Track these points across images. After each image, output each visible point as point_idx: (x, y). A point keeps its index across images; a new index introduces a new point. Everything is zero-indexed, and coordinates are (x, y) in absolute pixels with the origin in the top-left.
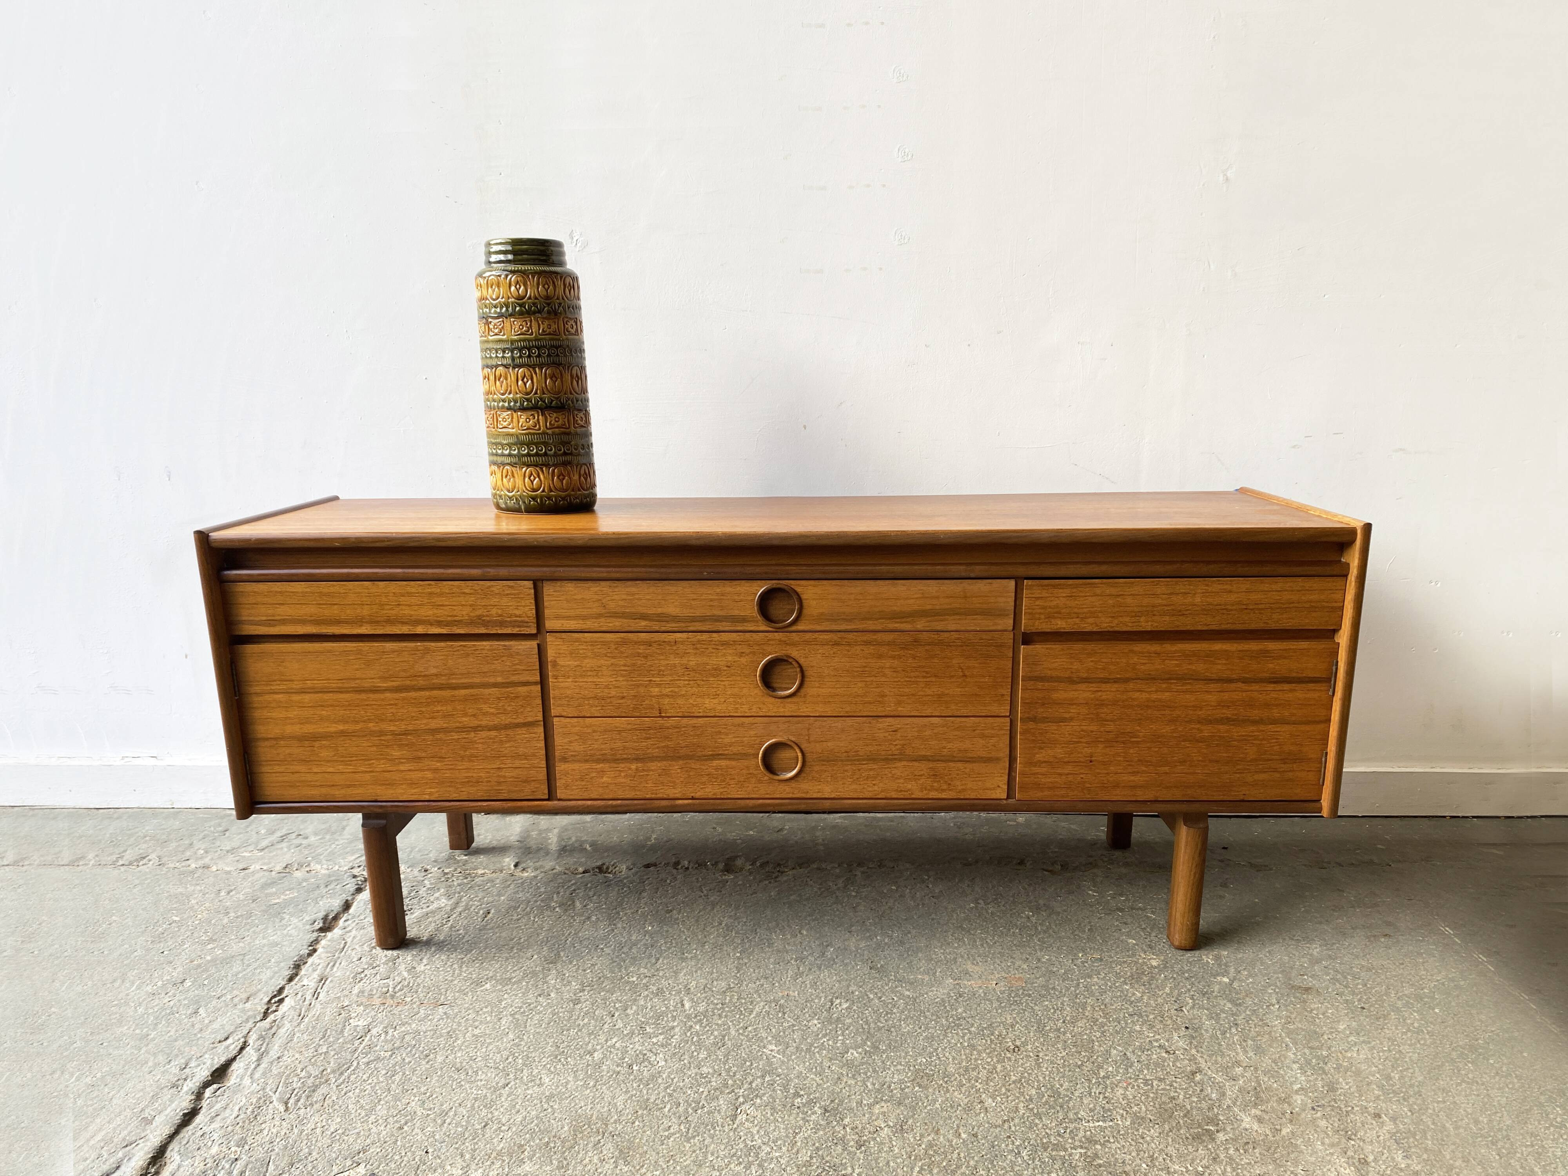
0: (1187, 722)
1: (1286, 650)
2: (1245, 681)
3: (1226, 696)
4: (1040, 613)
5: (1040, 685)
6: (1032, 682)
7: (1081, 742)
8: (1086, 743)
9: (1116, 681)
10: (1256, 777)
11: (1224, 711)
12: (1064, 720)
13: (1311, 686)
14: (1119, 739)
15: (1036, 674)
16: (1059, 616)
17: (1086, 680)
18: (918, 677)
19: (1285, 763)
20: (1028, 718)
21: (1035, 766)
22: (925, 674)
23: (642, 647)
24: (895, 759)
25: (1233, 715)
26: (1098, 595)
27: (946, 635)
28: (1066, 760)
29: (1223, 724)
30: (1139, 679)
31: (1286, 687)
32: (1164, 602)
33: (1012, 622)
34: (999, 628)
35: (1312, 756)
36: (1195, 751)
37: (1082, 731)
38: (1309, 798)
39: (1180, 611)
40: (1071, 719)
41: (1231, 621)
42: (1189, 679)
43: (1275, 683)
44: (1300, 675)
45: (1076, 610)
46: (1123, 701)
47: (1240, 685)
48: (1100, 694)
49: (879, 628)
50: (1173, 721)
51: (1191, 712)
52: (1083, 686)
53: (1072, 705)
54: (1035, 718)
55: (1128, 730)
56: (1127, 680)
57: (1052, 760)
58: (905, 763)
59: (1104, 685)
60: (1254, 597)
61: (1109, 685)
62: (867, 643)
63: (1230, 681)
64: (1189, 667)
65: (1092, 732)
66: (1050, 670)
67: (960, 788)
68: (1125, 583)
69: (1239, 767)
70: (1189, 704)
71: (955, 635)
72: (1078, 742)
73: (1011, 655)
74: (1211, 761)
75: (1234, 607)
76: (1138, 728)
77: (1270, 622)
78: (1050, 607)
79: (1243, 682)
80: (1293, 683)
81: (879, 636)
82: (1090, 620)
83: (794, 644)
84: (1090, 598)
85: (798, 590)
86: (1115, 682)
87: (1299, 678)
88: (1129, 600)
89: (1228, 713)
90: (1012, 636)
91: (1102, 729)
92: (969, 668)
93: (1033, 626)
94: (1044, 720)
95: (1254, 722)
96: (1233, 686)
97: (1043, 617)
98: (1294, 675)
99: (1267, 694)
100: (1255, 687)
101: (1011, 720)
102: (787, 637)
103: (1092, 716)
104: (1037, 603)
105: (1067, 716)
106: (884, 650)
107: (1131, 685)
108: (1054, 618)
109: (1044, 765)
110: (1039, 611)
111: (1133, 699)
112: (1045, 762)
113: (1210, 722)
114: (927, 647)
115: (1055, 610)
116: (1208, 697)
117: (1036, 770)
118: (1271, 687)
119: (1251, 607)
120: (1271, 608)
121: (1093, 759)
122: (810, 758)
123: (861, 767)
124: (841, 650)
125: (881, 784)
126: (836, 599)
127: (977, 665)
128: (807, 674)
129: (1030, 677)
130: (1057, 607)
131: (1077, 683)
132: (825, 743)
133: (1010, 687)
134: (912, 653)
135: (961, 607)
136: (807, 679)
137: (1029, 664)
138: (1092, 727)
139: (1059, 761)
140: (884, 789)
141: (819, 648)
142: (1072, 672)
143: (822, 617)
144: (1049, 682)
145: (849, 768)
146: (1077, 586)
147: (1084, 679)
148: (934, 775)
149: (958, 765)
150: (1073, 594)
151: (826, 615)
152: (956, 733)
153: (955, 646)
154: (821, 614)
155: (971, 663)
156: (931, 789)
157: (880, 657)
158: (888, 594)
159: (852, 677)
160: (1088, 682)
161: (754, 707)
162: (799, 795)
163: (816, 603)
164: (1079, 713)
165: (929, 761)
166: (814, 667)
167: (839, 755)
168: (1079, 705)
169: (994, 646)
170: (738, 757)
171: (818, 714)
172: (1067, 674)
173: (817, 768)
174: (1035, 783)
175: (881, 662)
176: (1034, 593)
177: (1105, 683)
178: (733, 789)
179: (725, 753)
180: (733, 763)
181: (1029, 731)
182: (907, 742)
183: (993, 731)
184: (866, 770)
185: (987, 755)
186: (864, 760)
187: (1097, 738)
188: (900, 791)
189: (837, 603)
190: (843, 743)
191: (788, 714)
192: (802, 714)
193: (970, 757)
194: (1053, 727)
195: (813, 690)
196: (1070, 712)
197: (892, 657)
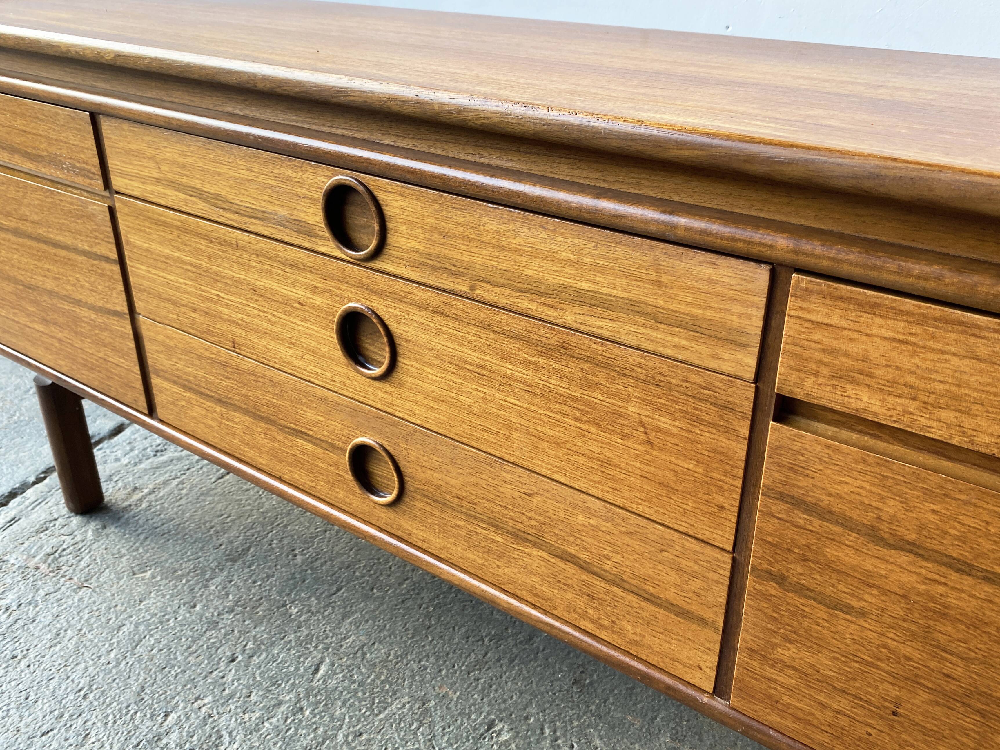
4: (821, 362)
5: (801, 518)
6: (786, 506)
7: (878, 668)
8: (889, 673)
9: (991, 579)
12: (847, 609)
14: (973, 701)
15: (795, 492)
16: (868, 380)
18: (566, 415)
20: (769, 572)
21: (772, 666)
22: (578, 414)
23: (204, 242)
24: (529, 541)
27: (617, 351)
28: (839, 685)
33: (752, 361)
34: (726, 367)
37: (885, 646)
40: (863, 614)
45: (911, 380)
48: (941, 589)
49: (503, 301)
52: (903, 558)
53: (870, 586)
54: (784, 578)
57: (810, 671)
58: (545, 555)
59: (954, 576)
62: (485, 327)
65: (909, 659)
66: (829, 494)
67: (632, 637)
71: (634, 357)
72: (872, 665)
73: (745, 431)
78: (846, 354)
81: (502, 317)
82: (948, 415)
83: (381, 294)
84: (955, 361)
85: (381, 196)
86: (986, 579)
90: (751, 395)
91: (933, 664)
92: (658, 430)
93: (800, 385)
94: (802, 591)
97: (825, 371)
101: (734, 560)
102: (369, 277)
103: (914, 628)
104: (817, 336)
105: (855, 603)
106: (512, 346)
108: (854, 382)
109: (789, 672)
110: (819, 356)
112: (794, 669)
114: (586, 366)
115: (857, 365)
117: (772, 673)
121: (900, 711)
122: (410, 485)
123: (479, 530)
124: (446, 326)
125: (507, 570)
126: (435, 229)
127: (675, 430)
128: (400, 350)
129: (781, 494)
130: (865, 360)
131: (891, 546)
132: (429, 472)
133: (738, 497)
134: (557, 366)
135: (650, 301)
136: (400, 359)
137: (780, 465)
138: (907, 650)
139: (824, 680)
140: (512, 581)
141: (413, 310)
142: (879, 518)
143: (416, 257)
144: (822, 518)
145: (462, 523)
146: (923, 320)
147: (909, 543)
148: (588, 595)
149: (630, 597)
150: (912, 339)
151: (421, 254)
152: (627, 540)
153: (636, 379)
154: (416, 251)
155: (665, 422)
156: (584, 615)
157: (506, 357)
158: (518, 240)
159: (465, 378)
160: (917, 555)
161: (337, 378)
162: (399, 533)
163: (403, 228)
164: (882, 610)
165: (582, 568)
166: (407, 341)
167: (448, 497)
168: (885, 592)
169: (713, 404)
170: (323, 445)
171: (418, 422)
172: (868, 518)
173: (420, 505)
174: (769, 697)
175: (508, 368)
176: (809, 311)
177: (958, 570)
178: (322, 487)
179: (310, 433)
180: (319, 451)
181: (765, 596)
182: (548, 521)
183: (696, 568)
184: (487, 538)
185: (684, 605)
186: (482, 521)
187: (917, 676)
188: (536, 595)
189: (436, 237)
190: (453, 482)
191: (379, 406)
192: (397, 413)
193: (651, 595)
194: (821, 612)
195: (409, 379)
196: (861, 599)
197: (526, 363)
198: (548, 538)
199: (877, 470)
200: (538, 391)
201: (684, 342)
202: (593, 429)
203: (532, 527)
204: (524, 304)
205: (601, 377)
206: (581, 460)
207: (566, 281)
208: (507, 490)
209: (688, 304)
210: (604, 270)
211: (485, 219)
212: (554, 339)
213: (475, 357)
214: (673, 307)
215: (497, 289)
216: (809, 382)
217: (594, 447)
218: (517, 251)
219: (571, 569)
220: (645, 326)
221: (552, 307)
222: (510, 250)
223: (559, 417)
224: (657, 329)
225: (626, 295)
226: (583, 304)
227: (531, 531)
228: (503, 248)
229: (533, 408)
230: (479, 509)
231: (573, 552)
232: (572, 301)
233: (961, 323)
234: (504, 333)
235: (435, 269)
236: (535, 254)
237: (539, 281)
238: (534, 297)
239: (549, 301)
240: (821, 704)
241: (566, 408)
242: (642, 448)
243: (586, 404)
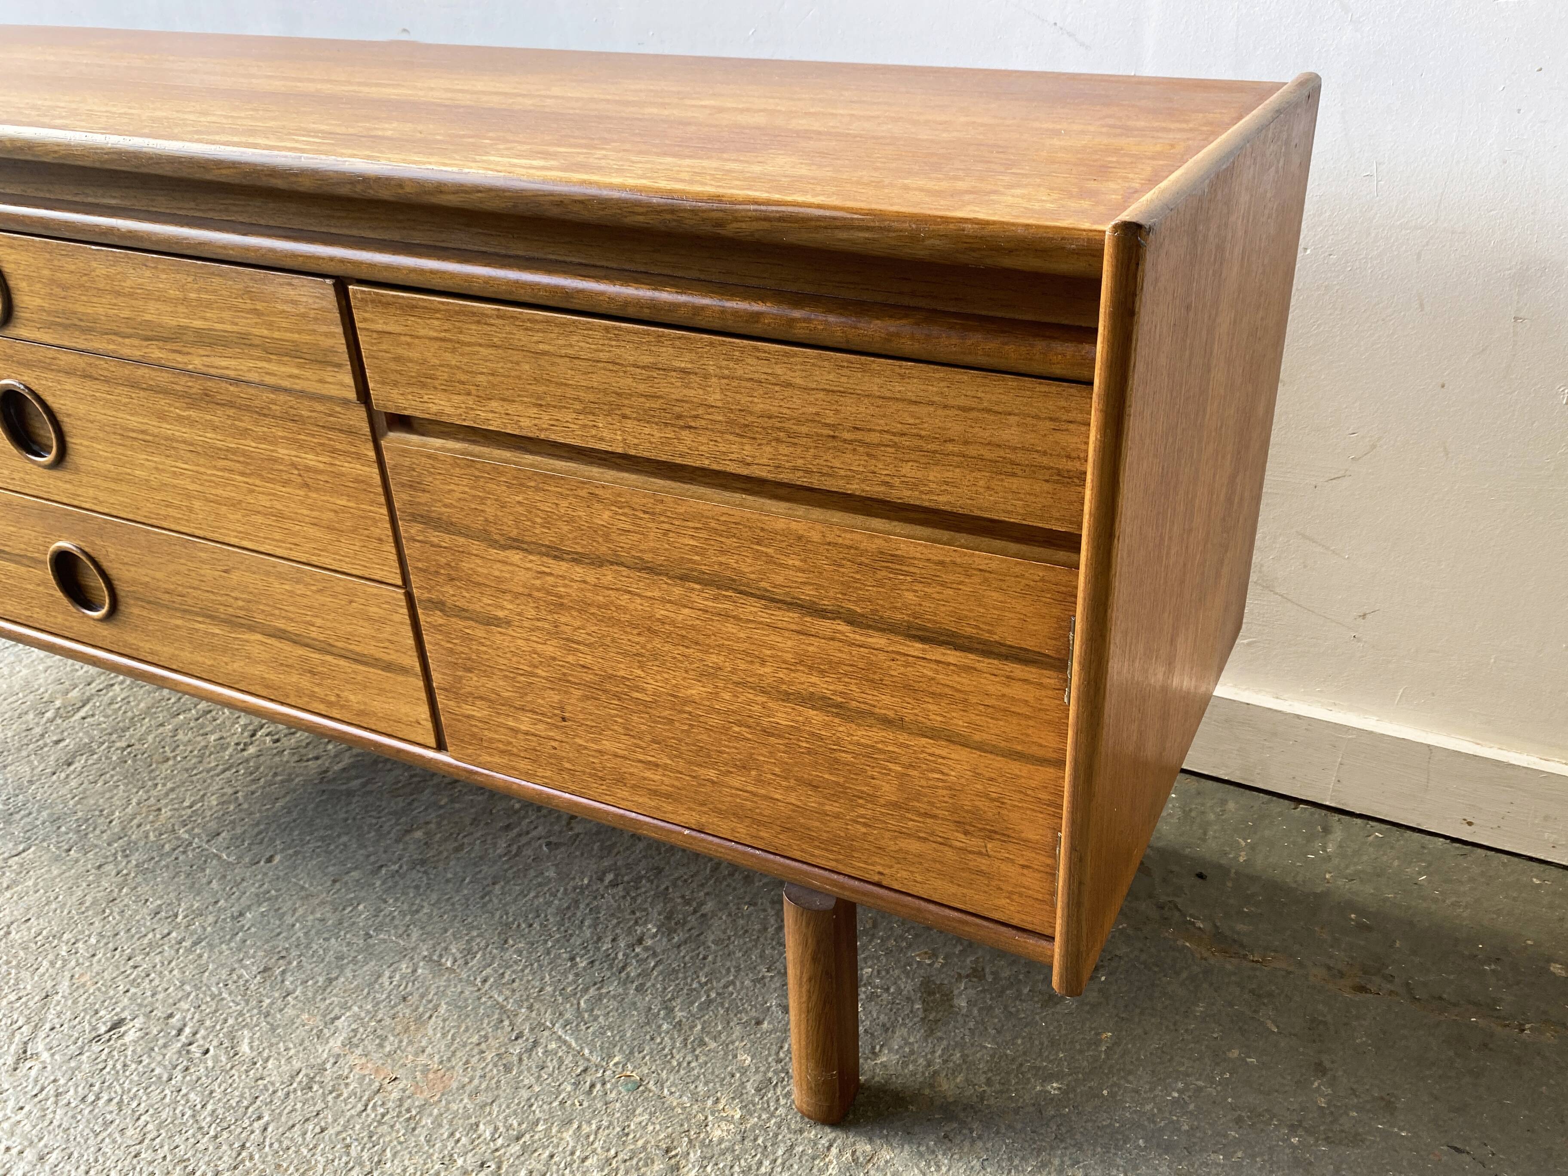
0: (737, 684)
1: (941, 563)
2: (852, 620)
3: (813, 646)
4: (397, 372)
5: (435, 536)
6: (421, 527)
7: (538, 676)
8: (547, 679)
9: (578, 559)
10: (903, 844)
11: (814, 679)
12: (497, 622)
13: (1018, 670)
14: (608, 686)
15: (423, 510)
16: (434, 383)
17: (515, 544)
18: (231, 471)
19: (966, 833)
20: (431, 601)
21: (466, 702)
22: (241, 468)
24: (243, 625)
25: (835, 693)
26: (497, 347)
27: (250, 390)
28: (518, 704)
29: (813, 708)
30: (622, 564)
31: (953, 656)
32: (642, 388)
33: (350, 381)
34: (335, 392)
35: (1031, 835)
36: (764, 751)
37: (534, 651)
38: (1029, 927)
39: (679, 417)
40: (509, 623)
41: (800, 462)
42: (728, 589)
43: (923, 640)
44: (986, 636)
45: (463, 377)
46: (599, 607)
47: (843, 627)
48: (550, 580)
49: (137, 354)
50: (708, 674)
51: (743, 666)
52: (515, 557)
53: (504, 592)
54: (443, 603)
55: (622, 673)
56: (598, 562)
57: (493, 697)
58: (259, 637)
59: (554, 563)
60: (850, 408)
61: (564, 565)
62: (134, 385)
63: (821, 613)
64: (723, 559)
65: (554, 659)
66: (446, 506)
67: (357, 706)
68: (547, 321)
69: (862, 811)
70: (736, 646)
71: (267, 394)
72: (531, 674)
73: (372, 454)
74: (800, 781)
75: (804, 429)
76: (639, 672)
77: (896, 481)
78: (411, 360)
79: (850, 623)
80: (969, 650)
81: (142, 372)
82: (494, 404)
83: (29, 365)
84: (484, 351)
86: (575, 561)
87: (985, 642)
88: (563, 370)
89: (823, 685)
90: (364, 416)
91: (570, 659)
92: (308, 469)
93: (391, 398)
94: (462, 613)
95: (887, 722)
96: (826, 626)
97: (403, 380)
98: (969, 631)
99: (907, 665)
100: (878, 640)
101: (407, 596)
102: (11, 347)
103: (546, 625)
104: (385, 345)
105: (501, 614)
106: (163, 403)
107: (608, 576)
108: (424, 385)
109: (479, 703)
110: (392, 365)
111: (618, 608)
112: (481, 698)
113: (786, 697)
114: (231, 413)
115: (422, 369)
116: (774, 638)
117: (468, 709)
118: (916, 648)
119: (847, 436)
120: (895, 445)
121: (566, 715)
122: (122, 589)
123: (197, 626)
124: (98, 390)
125: (236, 665)
126: (52, 281)
127: (321, 466)
128: (66, 428)
129: (413, 515)
130: (424, 362)
131: (504, 548)
132: (133, 569)
133: (388, 526)
134: (208, 417)
135: (256, 331)
136: (68, 439)
137: (403, 485)
138: (549, 649)
139: (507, 703)
140: (244, 677)
141: (62, 377)
142: (486, 520)
143: (44, 316)
144: (449, 532)
145: (179, 622)
146: (451, 315)
147: (515, 540)
148: (310, 672)
149: (342, 662)
150: (448, 335)
151: (49, 313)
152: (322, 599)
153: (274, 417)
154: (42, 309)
155: (310, 459)
156: (312, 696)
157: (162, 416)
158: (128, 283)
159: (132, 448)
160: (523, 550)
161: (16, 475)
162: (127, 651)
163: (23, 285)
164: (519, 614)
165: (295, 642)
166: (69, 415)
167: (159, 594)
168: (517, 595)
169: (341, 431)
170: (25, 561)
171: (106, 511)
172: (478, 523)
173: (136, 611)
174: (474, 735)
175: (169, 429)
176: (372, 321)
177: (555, 557)
178: (39, 615)
179: (7, 549)
180: (23, 570)
181: (437, 628)
182: (251, 597)
183: (381, 611)
184: (206, 633)
185: (386, 657)
186: (197, 614)
187: (564, 674)
188: (268, 687)
189: (57, 291)
190: (159, 575)
191: (65, 501)
192: (84, 505)
193: (357, 654)
194: (480, 632)
195: (83, 461)
196: (503, 608)
197: (180, 419)
198: (259, 618)
199: (468, 471)
200: (199, 449)
201: (296, 371)
202: (258, 482)
203: (241, 608)
204: (156, 353)
205: (247, 423)
206: (259, 519)
207: (184, 322)
208: (208, 572)
209: (287, 330)
210: (209, 305)
211: (94, 264)
212: (196, 387)
213: (134, 421)
214: (276, 335)
215: (127, 341)
216: (395, 394)
217: (264, 501)
218: (131, 295)
219: (287, 647)
220: (259, 359)
221: (179, 352)
222: (125, 295)
223: (227, 475)
224: (269, 361)
225: (235, 328)
226: (204, 344)
227: (242, 613)
228: (118, 294)
229: (202, 470)
230: (190, 601)
231: (282, 626)
232: (194, 344)
233: (474, 314)
234: (150, 389)
235: (66, 327)
236: (148, 296)
237: (160, 326)
238: (161, 344)
239: (175, 347)
240: (512, 729)
241: (229, 463)
242: (302, 493)
243: (244, 454)
